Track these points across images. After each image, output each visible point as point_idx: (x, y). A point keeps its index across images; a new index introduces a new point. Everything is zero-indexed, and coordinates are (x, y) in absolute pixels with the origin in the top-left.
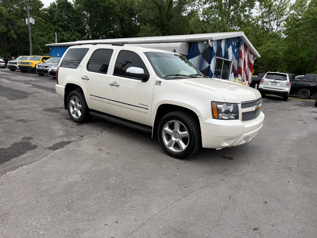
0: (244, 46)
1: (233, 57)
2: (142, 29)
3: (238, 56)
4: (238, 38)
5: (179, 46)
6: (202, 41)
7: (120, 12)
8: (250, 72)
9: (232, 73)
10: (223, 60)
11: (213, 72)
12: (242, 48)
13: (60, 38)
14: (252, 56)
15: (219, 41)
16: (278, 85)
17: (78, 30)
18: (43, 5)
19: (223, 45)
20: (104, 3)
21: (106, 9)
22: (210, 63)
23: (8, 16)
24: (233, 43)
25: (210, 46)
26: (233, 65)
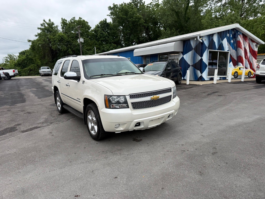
0: (242, 36)
1: (229, 48)
2: (163, 34)
3: (237, 46)
4: (233, 30)
6: (193, 38)
7: (145, 23)
8: (254, 59)
9: (230, 63)
10: (218, 51)
11: (207, 64)
12: (240, 38)
14: (254, 44)
15: (210, 36)
17: (114, 42)
18: (91, 28)
19: (215, 39)
20: (132, 18)
21: (133, 22)
22: (201, 56)
24: (228, 35)
25: (200, 42)
26: (230, 54)
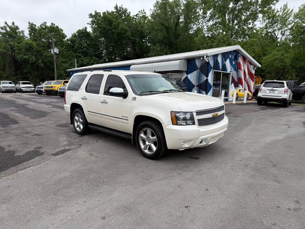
0: (242, 58)
1: (231, 69)
2: (152, 50)
3: (237, 67)
4: (235, 51)
5: (178, 63)
6: (199, 57)
7: (131, 36)
8: (252, 81)
9: (231, 84)
10: (221, 72)
11: (212, 85)
12: (240, 60)
13: (80, 63)
14: (252, 66)
15: (215, 56)
16: (276, 92)
17: (95, 55)
18: (66, 36)
19: (220, 59)
20: (116, 30)
21: (119, 34)
22: (207, 76)
23: (37, 48)
24: (230, 56)
25: (206, 61)
26: (232, 76)
